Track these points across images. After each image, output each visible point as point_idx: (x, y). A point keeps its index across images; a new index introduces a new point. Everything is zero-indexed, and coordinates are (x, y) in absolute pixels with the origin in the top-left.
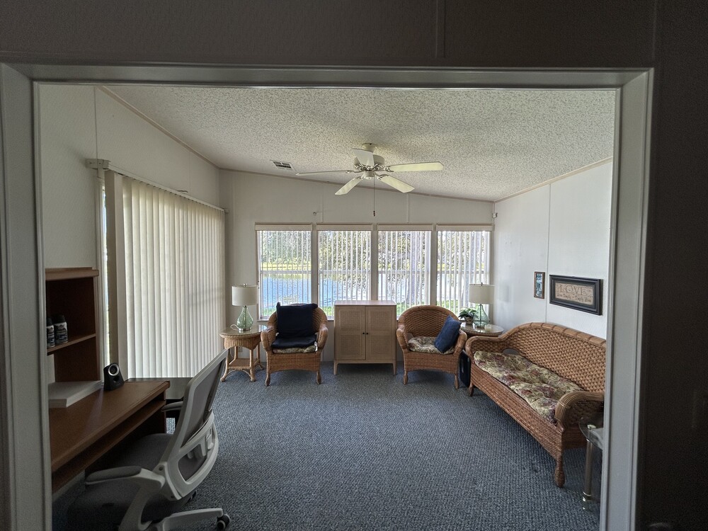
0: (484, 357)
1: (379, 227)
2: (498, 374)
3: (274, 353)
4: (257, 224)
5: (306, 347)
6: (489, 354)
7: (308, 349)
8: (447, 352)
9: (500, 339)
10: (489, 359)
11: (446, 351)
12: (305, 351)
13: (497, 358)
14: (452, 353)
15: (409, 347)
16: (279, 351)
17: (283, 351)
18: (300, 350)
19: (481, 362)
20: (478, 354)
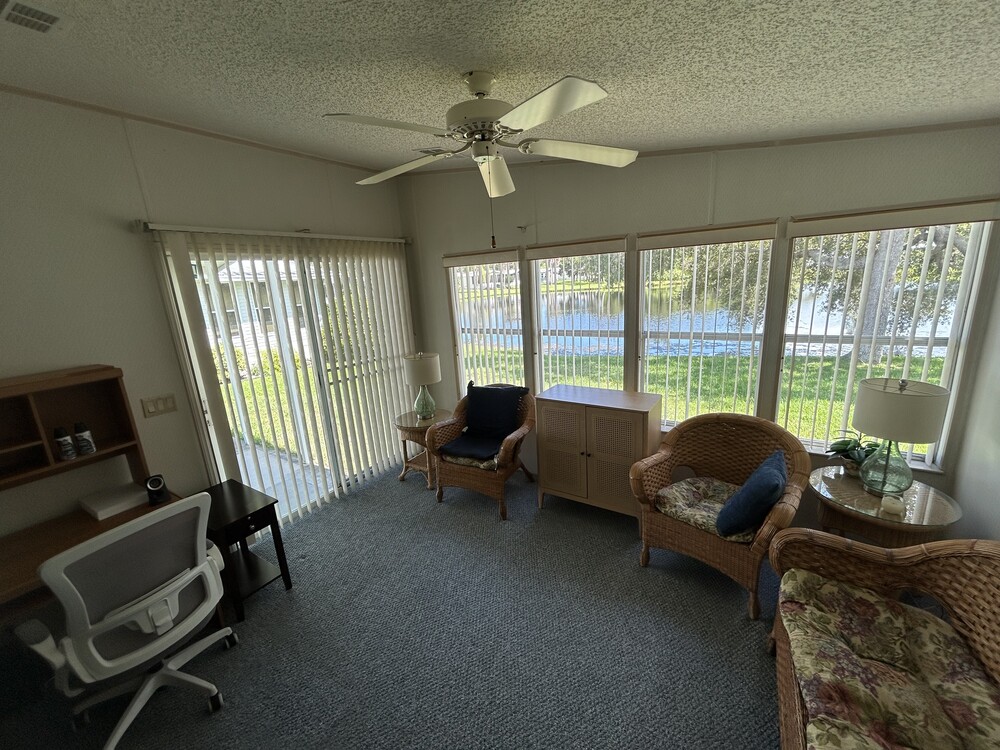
0: (809, 591)
1: (640, 242)
2: (808, 661)
3: (443, 460)
4: (447, 257)
5: (482, 460)
6: (829, 589)
7: (485, 464)
8: (734, 538)
9: (891, 557)
10: (824, 603)
11: (731, 534)
12: (482, 466)
13: (851, 606)
14: (749, 544)
15: (657, 503)
16: (449, 459)
17: (453, 460)
18: (476, 463)
19: (791, 600)
20: (793, 577)
